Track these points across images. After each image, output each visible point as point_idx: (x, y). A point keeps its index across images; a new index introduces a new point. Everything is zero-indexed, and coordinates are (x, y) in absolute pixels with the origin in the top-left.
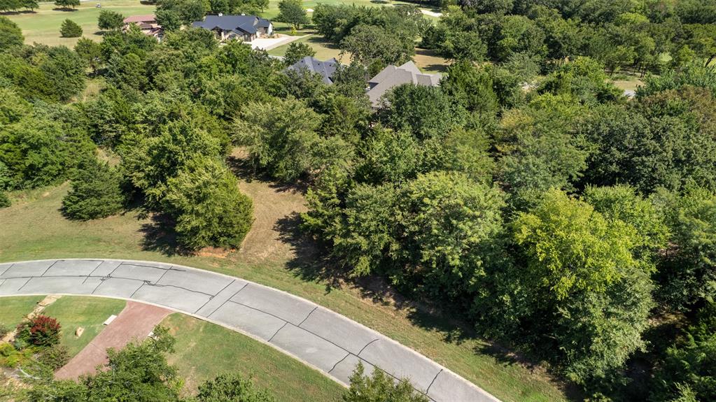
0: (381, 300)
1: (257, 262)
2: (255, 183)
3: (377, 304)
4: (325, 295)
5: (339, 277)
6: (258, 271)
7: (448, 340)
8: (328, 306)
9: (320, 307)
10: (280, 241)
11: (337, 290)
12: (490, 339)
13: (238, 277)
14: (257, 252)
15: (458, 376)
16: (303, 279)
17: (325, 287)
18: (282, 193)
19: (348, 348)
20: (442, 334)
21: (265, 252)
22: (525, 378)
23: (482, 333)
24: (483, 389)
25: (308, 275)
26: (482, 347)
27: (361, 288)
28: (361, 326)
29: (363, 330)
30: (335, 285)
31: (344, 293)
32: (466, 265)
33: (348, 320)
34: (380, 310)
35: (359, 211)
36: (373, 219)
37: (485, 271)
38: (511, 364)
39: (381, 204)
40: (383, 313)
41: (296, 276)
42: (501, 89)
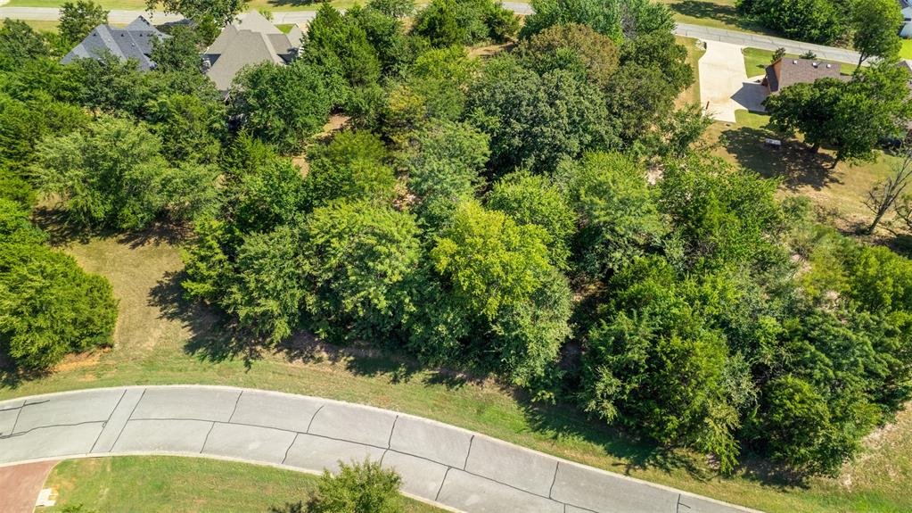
0: (312, 357)
1: (144, 356)
2: (95, 242)
3: (309, 363)
4: (246, 372)
5: (256, 344)
6: (150, 369)
7: (395, 380)
8: (254, 386)
9: (245, 390)
10: (165, 320)
11: (258, 361)
12: (436, 366)
13: (128, 385)
14: (138, 342)
15: (414, 417)
16: (212, 360)
17: (243, 362)
18: (140, 248)
19: (294, 429)
20: (388, 376)
21: (150, 339)
22: (477, 395)
23: (426, 363)
24: (441, 421)
25: (217, 354)
26: (431, 377)
27: (286, 350)
28: (300, 396)
29: (304, 401)
30: (253, 356)
31: (268, 363)
32: (394, 303)
33: (282, 394)
34: (314, 371)
35: (258, 272)
36: (278, 277)
37: (414, 306)
38: (461, 386)
39: (282, 257)
40: (318, 372)
41: (203, 359)
42: (377, 40)
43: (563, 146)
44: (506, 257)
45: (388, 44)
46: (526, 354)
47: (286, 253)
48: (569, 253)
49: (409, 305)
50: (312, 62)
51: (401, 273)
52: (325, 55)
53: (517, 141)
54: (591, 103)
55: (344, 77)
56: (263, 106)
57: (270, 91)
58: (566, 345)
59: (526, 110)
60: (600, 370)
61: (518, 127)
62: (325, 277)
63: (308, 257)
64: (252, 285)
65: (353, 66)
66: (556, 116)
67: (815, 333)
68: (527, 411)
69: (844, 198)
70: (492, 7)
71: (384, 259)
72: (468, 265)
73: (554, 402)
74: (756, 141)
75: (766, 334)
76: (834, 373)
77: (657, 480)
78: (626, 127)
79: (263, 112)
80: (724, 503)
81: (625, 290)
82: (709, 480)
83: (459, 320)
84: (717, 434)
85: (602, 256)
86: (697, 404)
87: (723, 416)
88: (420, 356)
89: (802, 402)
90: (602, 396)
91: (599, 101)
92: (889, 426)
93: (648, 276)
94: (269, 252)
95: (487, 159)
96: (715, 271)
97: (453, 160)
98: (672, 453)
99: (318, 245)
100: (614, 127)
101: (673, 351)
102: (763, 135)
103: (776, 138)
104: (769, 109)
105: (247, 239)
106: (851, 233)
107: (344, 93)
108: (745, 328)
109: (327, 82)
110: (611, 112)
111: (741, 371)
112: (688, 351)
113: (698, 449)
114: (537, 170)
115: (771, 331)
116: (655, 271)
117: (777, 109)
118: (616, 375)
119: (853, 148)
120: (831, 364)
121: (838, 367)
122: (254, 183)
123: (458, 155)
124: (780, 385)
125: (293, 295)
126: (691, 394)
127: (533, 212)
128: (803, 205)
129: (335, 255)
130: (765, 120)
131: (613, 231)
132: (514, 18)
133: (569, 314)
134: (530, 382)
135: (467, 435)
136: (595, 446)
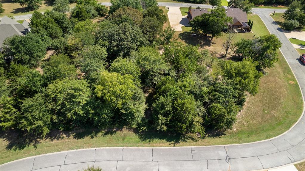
0: (60, 137)
3: (59, 140)
4: (35, 150)
5: (37, 139)
7: (92, 137)
8: (40, 154)
9: (36, 156)
11: (39, 145)
12: (105, 129)
15: (102, 148)
16: (20, 149)
17: (33, 146)
19: (59, 164)
20: (89, 137)
22: (121, 135)
23: (102, 129)
24: (111, 147)
25: (21, 146)
26: (104, 133)
27: (49, 138)
28: (58, 152)
29: (60, 154)
30: (37, 143)
31: (43, 144)
32: (85, 111)
33: (51, 154)
34: (62, 142)
35: (31, 112)
36: (40, 113)
37: (93, 110)
38: (115, 133)
39: (40, 105)
40: (63, 142)
41: (16, 150)
42: (59, 22)
43: (131, 47)
44: (120, 87)
45: (63, 23)
46: (134, 117)
47: (41, 103)
48: (141, 81)
49: (91, 110)
50: (35, 33)
51: (85, 100)
52: (40, 30)
53: (115, 48)
54: (137, 31)
55: (49, 36)
56: (19, 52)
57: (20, 46)
58: (146, 111)
59: (116, 37)
60: (158, 116)
61: (115, 44)
62: (58, 108)
63: (50, 103)
64: (30, 118)
65: (51, 32)
66: (126, 38)
67: (218, 89)
68: (139, 135)
69: (217, 48)
70: (97, 5)
71: (78, 97)
72: (108, 93)
73: (147, 130)
74: (189, 35)
75: (205, 93)
76: (225, 99)
77: (184, 145)
78: (150, 37)
79: (19, 54)
80: (204, 146)
81: (161, 89)
82: (199, 141)
83: (109, 111)
84: (198, 126)
85: (151, 80)
86: (190, 119)
87: (198, 121)
88: (99, 127)
89: (219, 110)
90: (161, 124)
91: (139, 31)
92: (242, 111)
93: (167, 83)
94: (34, 104)
95: (107, 56)
96: (186, 77)
97: (95, 58)
98: (186, 136)
99: (52, 98)
100: (146, 38)
101: (179, 105)
102: (191, 33)
103: (195, 33)
104: (191, 25)
105: (24, 102)
106: (221, 58)
107: (50, 42)
108: (198, 92)
109: (43, 39)
110: (144, 33)
111: (200, 105)
112: (184, 103)
113: (193, 132)
114: (124, 56)
115: (206, 91)
116: (168, 81)
117: (193, 25)
118: (164, 116)
119: (216, 33)
120: (224, 97)
121: (226, 97)
122: (22, 81)
123: (97, 56)
124: (212, 107)
125: (47, 118)
126: (187, 116)
127: (126, 70)
128: (206, 52)
129: (60, 100)
130: (190, 28)
131: (153, 71)
132: (106, 8)
133: (145, 101)
134: (137, 126)
135: (121, 149)
136: (163, 140)
